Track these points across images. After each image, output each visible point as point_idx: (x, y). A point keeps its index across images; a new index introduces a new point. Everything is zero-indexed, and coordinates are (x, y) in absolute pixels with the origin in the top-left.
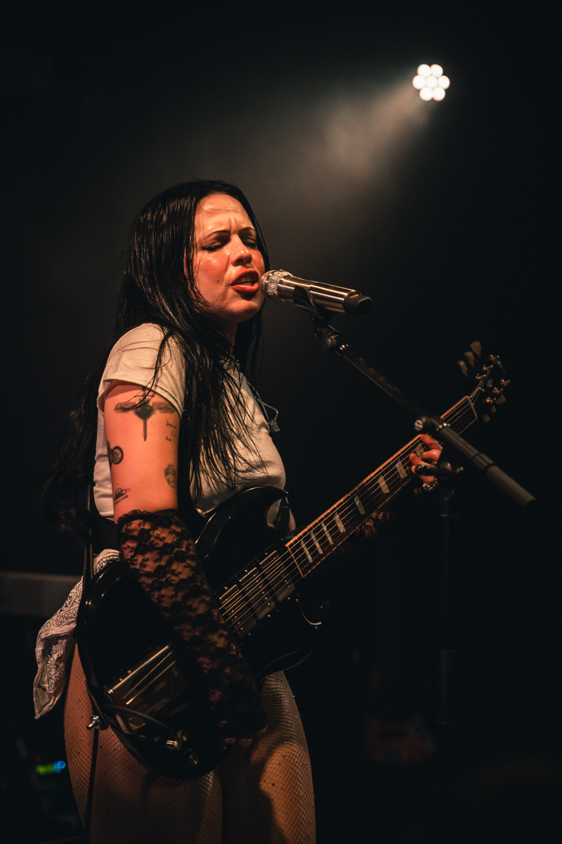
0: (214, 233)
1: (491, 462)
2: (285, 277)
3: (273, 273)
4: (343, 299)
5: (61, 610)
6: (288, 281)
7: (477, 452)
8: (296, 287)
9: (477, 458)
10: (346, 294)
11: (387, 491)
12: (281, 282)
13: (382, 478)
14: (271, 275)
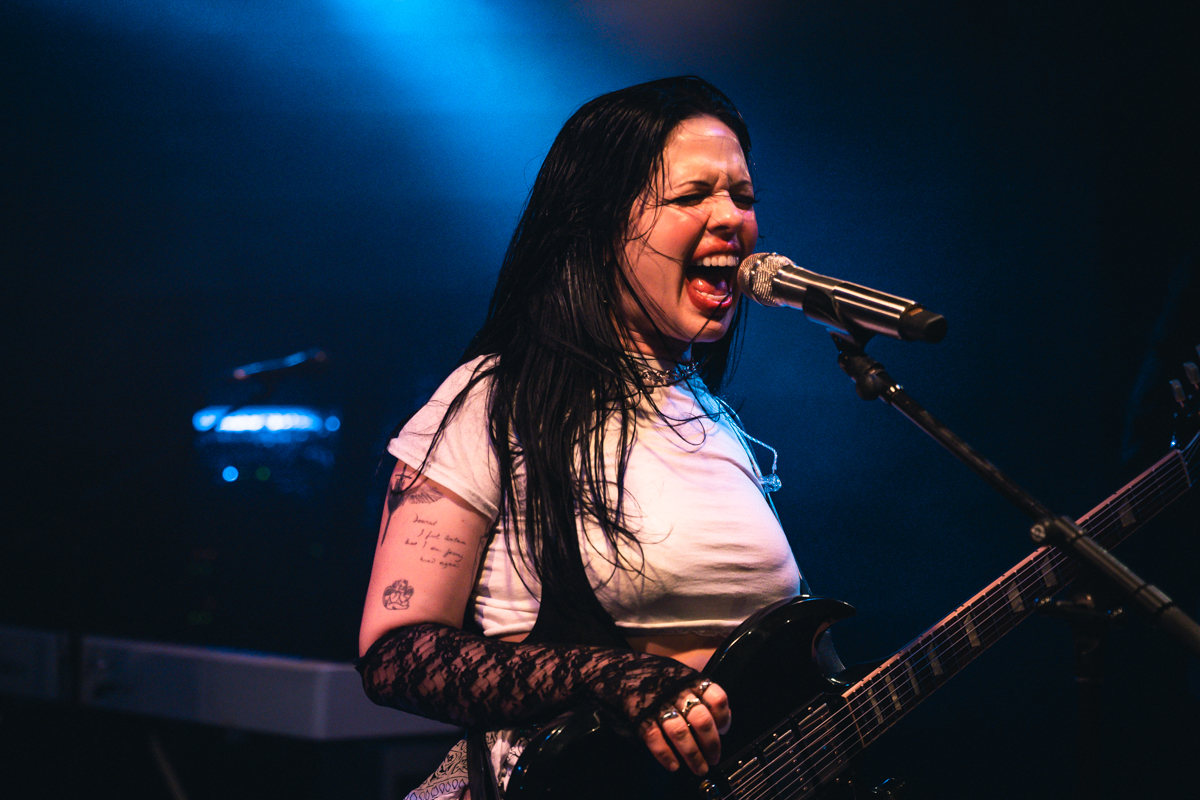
0: (691, 182)
1: (1167, 599)
2: (785, 268)
3: (763, 259)
4: (898, 317)
5: (434, 777)
6: (791, 275)
7: (1141, 582)
8: (809, 286)
9: (1143, 592)
10: (902, 309)
11: (1021, 608)
12: (779, 276)
13: (1014, 586)
14: (759, 262)
